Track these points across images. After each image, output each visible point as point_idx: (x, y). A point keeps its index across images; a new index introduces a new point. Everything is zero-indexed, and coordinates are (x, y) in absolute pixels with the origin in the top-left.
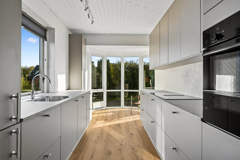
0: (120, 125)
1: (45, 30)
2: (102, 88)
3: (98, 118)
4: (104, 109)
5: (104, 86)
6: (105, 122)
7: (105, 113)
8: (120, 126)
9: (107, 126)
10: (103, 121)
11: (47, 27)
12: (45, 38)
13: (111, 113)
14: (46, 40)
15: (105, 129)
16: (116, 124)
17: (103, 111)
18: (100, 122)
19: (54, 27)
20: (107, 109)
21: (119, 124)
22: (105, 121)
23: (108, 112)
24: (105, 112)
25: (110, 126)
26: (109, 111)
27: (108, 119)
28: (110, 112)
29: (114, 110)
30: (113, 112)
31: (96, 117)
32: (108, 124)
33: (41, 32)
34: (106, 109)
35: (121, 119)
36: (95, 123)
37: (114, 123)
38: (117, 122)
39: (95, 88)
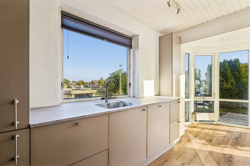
0: (232, 159)
1: (130, 39)
2: (211, 96)
3: (198, 134)
4: (214, 124)
5: (214, 94)
6: (206, 143)
7: (214, 130)
8: (230, 161)
9: (208, 151)
10: (204, 141)
11: (133, 36)
12: (130, 46)
13: (225, 133)
14: (132, 48)
15: (201, 155)
16: (224, 155)
17: (212, 126)
18: (199, 141)
19: (138, 34)
20: (220, 125)
21: (231, 157)
22: (207, 141)
23: (218, 130)
24: (214, 128)
25: (211, 153)
26: (222, 129)
27: (214, 141)
28: (222, 131)
29: (232, 129)
30: (228, 132)
31: (196, 132)
32: (210, 148)
33: (126, 41)
34: (217, 125)
35: (239, 148)
36: (190, 141)
37: (222, 150)
38: (228, 151)
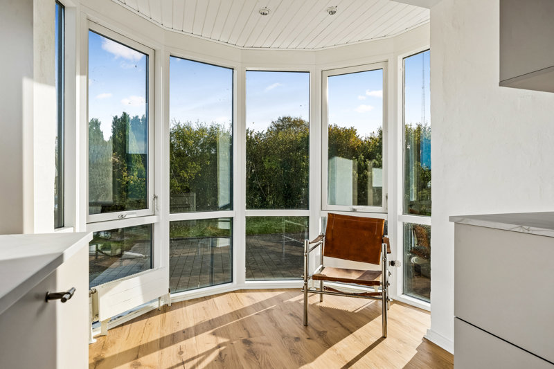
2: (145, 206)
5: (155, 197)
34: (167, 308)
39: (106, 208)
